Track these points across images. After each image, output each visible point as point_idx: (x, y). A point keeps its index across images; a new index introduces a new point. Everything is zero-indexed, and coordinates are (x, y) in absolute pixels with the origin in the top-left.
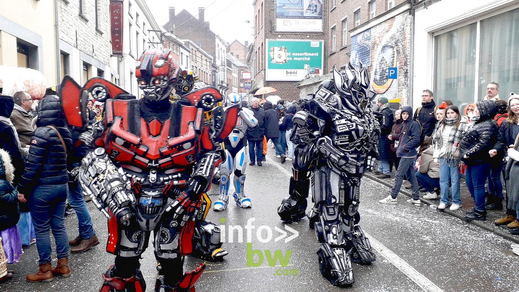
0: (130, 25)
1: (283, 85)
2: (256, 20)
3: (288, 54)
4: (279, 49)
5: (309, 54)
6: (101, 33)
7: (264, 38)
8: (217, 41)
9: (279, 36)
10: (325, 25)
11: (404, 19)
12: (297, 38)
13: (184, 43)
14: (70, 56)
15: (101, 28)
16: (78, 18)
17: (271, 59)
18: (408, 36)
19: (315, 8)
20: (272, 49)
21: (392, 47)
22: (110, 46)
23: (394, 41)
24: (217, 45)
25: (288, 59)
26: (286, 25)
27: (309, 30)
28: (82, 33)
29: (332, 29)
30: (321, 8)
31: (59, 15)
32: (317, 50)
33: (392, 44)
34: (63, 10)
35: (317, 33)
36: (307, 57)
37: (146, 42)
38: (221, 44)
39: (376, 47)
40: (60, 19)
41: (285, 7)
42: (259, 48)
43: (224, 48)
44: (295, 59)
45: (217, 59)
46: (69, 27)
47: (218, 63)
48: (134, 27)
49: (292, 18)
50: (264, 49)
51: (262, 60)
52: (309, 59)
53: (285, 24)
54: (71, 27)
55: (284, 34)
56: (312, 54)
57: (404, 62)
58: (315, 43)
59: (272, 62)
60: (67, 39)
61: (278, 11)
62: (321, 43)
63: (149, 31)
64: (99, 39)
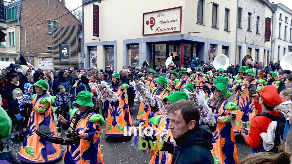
0: (280, 24)
6: (259, 34)
14: (242, 47)
15: (260, 32)
16: (247, 32)
22: (264, 38)
28: (248, 37)
31: (238, 33)
34: (240, 31)
40: (238, 35)
48: (283, 24)
54: (243, 36)
60: (241, 41)
64: (257, 37)
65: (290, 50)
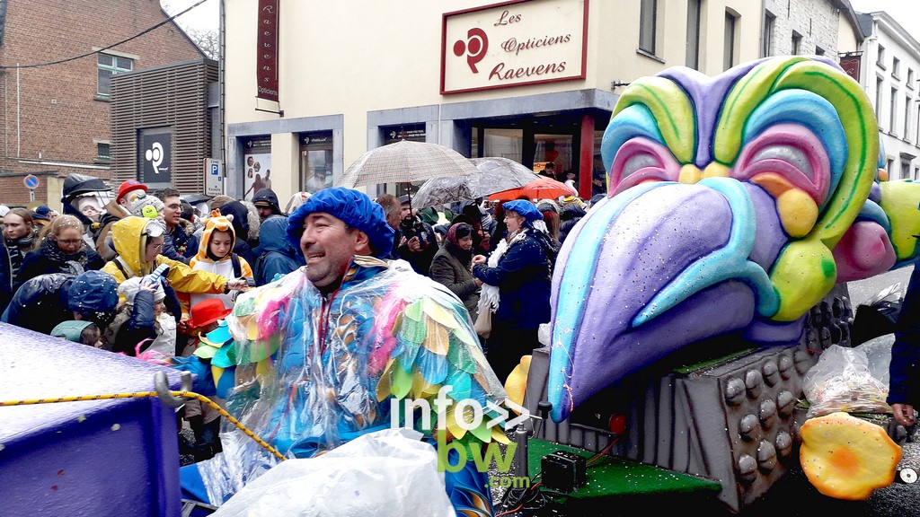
48: (888, 81)
65: (905, 167)
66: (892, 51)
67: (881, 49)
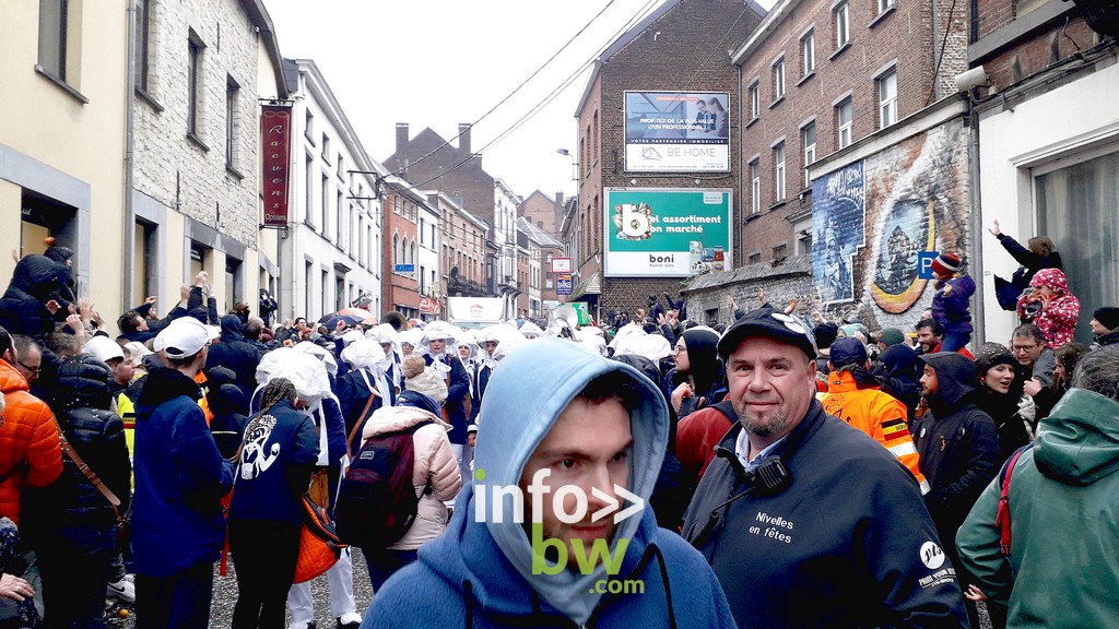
0: (309, 159)
1: (643, 285)
2: (582, 149)
3: (652, 219)
4: (634, 207)
5: (701, 219)
6: (239, 177)
7: (599, 185)
8: (498, 194)
9: (634, 181)
10: (735, 157)
11: (951, 137)
12: (673, 185)
13: (426, 198)
14: (160, 229)
15: (241, 166)
16: (184, 145)
17: (616, 230)
18: (963, 178)
19: (711, 121)
20: (618, 208)
21: (921, 203)
22: (260, 206)
23: (926, 187)
24: (497, 202)
25: (653, 229)
26: (647, 158)
27: (700, 167)
28: (191, 175)
29: (750, 164)
30: (726, 120)
32: (719, 210)
33: (921, 196)
34: (148, 126)
35: (717, 173)
36: (696, 225)
37: (344, 196)
38: (505, 201)
39: (877, 203)
40: (138, 145)
41: (645, 121)
42: (589, 207)
43: (512, 208)
44: (669, 229)
45: (497, 232)
46: (163, 163)
47: (500, 239)
48: (317, 163)
49: (662, 143)
50: (600, 210)
51: (596, 232)
52: (700, 230)
53: (647, 155)
54: (165, 164)
55: (646, 177)
56: (708, 220)
57: (955, 238)
58: (712, 196)
59: (618, 237)
60: (154, 190)
61: (631, 128)
62: (725, 196)
63: (351, 172)
64: (232, 189)
65: (340, 281)
66: (320, 125)
67: (309, 116)
